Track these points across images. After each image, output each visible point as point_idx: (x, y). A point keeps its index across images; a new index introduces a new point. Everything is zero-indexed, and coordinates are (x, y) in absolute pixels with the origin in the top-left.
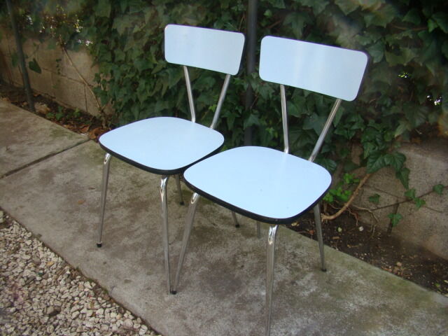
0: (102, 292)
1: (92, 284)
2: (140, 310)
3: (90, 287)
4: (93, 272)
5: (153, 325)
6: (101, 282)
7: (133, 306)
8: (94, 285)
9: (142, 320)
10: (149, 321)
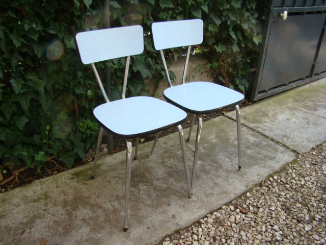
0: (176, 235)
1: (166, 239)
2: (203, 212)
3: (168, 242)
4: (157, 236)
5: (215, 208)
6: (169, 233)
7: (198, 216)
8: (168, 239)
9: (209, 213)
10: (212, 210)
